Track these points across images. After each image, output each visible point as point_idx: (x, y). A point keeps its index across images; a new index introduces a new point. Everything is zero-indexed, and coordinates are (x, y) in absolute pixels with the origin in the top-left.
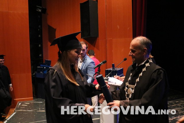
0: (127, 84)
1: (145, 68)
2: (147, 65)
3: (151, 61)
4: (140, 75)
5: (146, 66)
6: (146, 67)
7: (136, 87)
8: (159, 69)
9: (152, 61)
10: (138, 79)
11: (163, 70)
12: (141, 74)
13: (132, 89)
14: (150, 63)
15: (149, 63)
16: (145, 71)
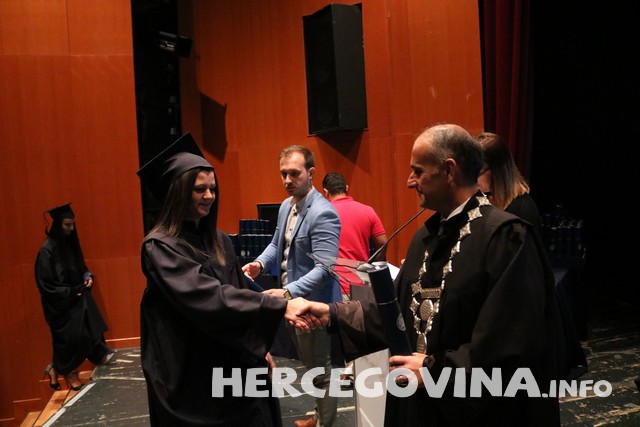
0: (417, 288)
1: (468, 225)
2: (475, 214)
3: (484, 201)
4: (453, 252)
5: (471, 219)
6: (471, 222)
7: (444, 291)
8: (510, 223)
9: (487, 202)
10: (450, 267)
11: (523, 224)
12: (457, 248)
13: (434, 301)
14: (483, 209)
15: (478, 209)
16: (468, 235)
